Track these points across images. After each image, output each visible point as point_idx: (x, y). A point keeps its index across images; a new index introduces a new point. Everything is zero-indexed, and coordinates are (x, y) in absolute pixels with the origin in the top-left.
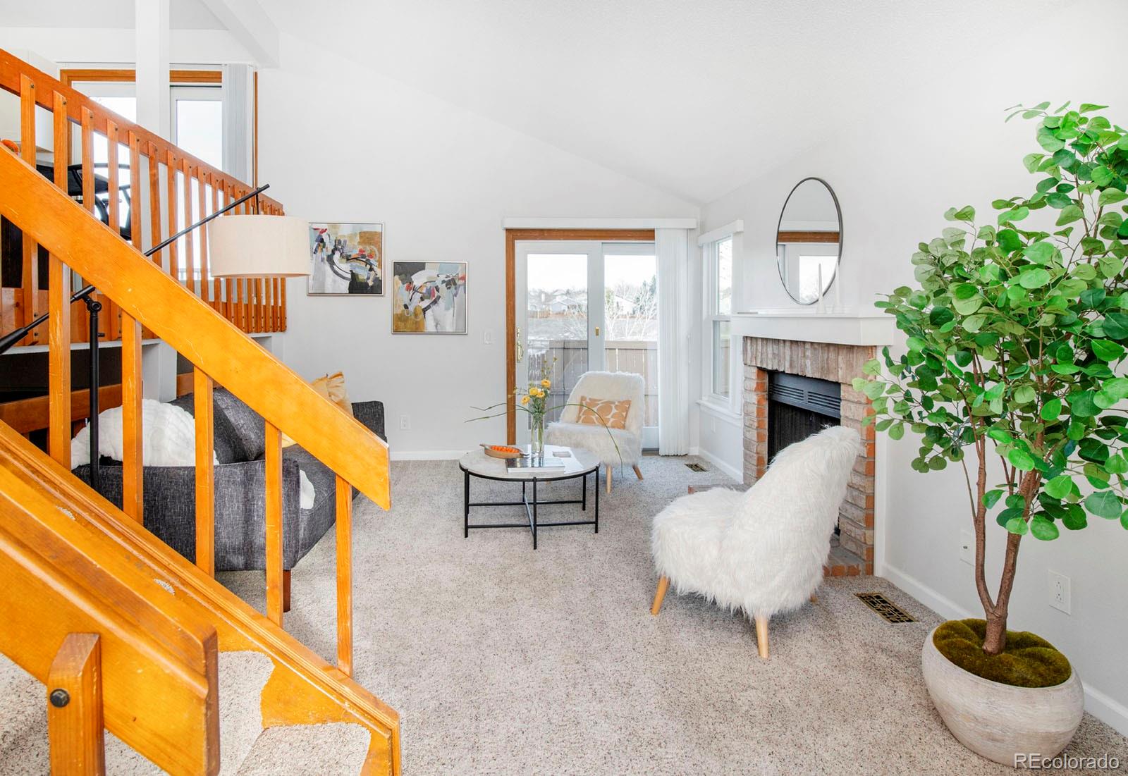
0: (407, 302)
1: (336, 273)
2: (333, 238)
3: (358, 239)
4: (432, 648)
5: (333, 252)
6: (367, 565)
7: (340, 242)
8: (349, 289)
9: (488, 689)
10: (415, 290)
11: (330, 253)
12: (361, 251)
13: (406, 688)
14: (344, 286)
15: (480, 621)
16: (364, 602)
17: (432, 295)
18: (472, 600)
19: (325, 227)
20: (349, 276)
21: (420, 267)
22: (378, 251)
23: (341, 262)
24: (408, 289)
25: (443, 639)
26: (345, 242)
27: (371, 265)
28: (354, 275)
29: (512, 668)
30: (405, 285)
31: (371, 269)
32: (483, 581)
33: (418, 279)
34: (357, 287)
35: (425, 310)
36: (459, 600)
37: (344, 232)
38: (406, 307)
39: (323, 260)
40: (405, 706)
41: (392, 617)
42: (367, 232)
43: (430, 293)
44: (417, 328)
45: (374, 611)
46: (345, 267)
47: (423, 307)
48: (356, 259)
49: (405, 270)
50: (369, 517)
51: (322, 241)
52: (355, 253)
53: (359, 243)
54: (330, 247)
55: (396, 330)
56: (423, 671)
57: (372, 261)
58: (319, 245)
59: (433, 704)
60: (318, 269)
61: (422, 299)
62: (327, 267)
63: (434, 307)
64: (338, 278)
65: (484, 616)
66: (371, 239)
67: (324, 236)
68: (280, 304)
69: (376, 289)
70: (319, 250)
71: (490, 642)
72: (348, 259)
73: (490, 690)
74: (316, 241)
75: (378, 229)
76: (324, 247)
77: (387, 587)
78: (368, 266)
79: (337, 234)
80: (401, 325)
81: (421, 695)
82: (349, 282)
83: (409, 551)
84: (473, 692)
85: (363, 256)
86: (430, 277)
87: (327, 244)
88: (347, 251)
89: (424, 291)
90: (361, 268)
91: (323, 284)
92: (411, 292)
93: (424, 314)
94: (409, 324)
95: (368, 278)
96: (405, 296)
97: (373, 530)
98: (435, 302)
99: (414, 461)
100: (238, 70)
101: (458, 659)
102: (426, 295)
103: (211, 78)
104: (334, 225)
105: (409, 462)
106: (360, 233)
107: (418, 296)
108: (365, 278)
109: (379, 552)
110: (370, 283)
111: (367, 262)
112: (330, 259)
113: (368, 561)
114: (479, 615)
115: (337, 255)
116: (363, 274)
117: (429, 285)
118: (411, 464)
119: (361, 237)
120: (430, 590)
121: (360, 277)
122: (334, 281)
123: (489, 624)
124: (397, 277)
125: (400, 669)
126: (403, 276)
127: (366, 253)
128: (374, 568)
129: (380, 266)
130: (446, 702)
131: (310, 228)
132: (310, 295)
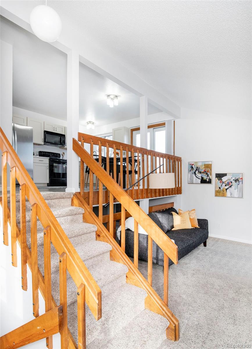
0: (220, 187)
1: (196, 177)
2: (196, 166)
3: (204, 166)
4: (203, 306)
5: (196, 171)
6: (193, 272)
7: (198, 168)
8: (201, 182)
9: (216, 327)
10: (223, 183)
11: (195, 171)
12: (204, 170)
13: (190, 314)
14: (199, 181)
15: (223, 303)
16: (188, 283)
17: (229, 184)
18: (223, 295)
19: (193, 163)
20: (201, 178)
21: (225, 175)
22: (210, 170)
23: (198, 174)
24: (221, 182)
25: (208, 304)
26: (200, 167)
27: (208, 174)
28: (202, 178)
29: (228, 324)
30: (220, 181)
31: (208, 176)
32: (230, 290)
33: (224, 179)
34: (203, 181)
35: (226, 189)
36: (218, 293)
37: (199, 165)
38: (220, 188)
39: (193, 173)
40: (188, 319)
41: (194, 291)
42: (207, 164)
43: (228, 184)
44: (224, 195)
45: (190, 287)
46: (199, 175)
47: (226, 188)
48: (203, 173)
49: (219, 176)
50: (199, 256)
51: (192, 167)
52: (202, 171)
53: (204, 168)
54: (195, 169)
55: (216, 195)
56: (197, 312)
57: (208, 173)
58: (191, 169)
59: (196, 323)
60: (191, 176)
61: (226, 186)
62: (194, 175)
63: (230, 188)
64: (197, 178)
65: (225, 302)
66: (208, 167)
67: (193, 166)
68: (180, 186)
69: (210, 182)
70: (192, 170)
71: (224, 312)
72: (200, 173)
73: (217, 327)
74: (191, 167)
75: (210, 163)
76: (193, 169)
77: (196, 281)
78: (207, 175)
79: (197, 165)
80: (218, 194)
81: (194, 319)
82: (200, 180)
83: (208, 271)
84: (211, 325)
85: (205, 172)
86: (229, 178)
87: (194, 168)
88: (200, 171)
89: (226, 183)
90: (205, 175)
91: (193, 180)
92: (222, 183)
93: (226, 190)
94: (221, 194)
95: (207, 179)
96: (219, 184)
97: (199, 260)
98: (230, 187)
99: (222, 239)
100: (169, 121)
101: (210, 313)
102: (227, 184)
103: (162, 125)
104: (196, 163)
105: (220, 239)
106: (204, 165)
107: (224, 185)
108: (206, 178)
109: (198, 268)
110: (208, 180)
111: (207, 174)
112: (195, 173)
113: (194, 271)
114: (223, 301)
115: (197, 172)
116: (205, 177)
117: (228, 181)
118: (220, 240)
119: (205, 166)
120: (210, 286)
121: (204, 178)
122: (196, 180)
123: (226, 305)
124: (217, 178)
125: (191, 307)
126: (219, 178)
127: (206, 171)
128: (195, 273)
129: (211, 175)
130: (201, 324)
131: (189, 164)
132: (189, 183)
